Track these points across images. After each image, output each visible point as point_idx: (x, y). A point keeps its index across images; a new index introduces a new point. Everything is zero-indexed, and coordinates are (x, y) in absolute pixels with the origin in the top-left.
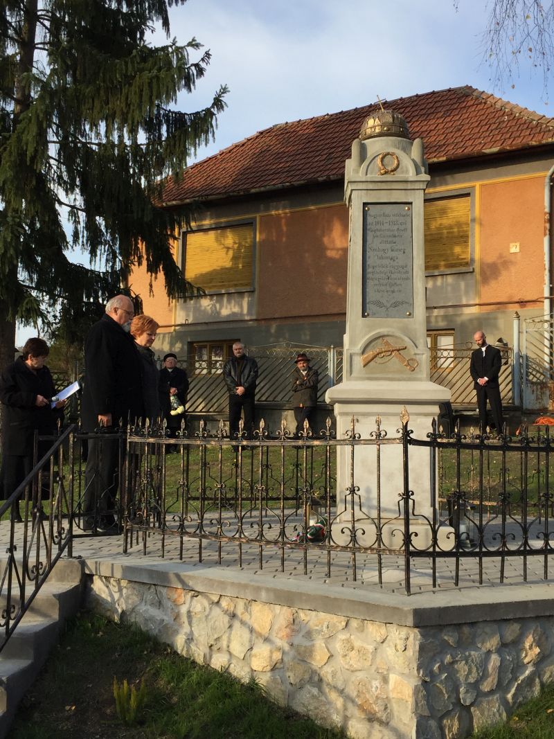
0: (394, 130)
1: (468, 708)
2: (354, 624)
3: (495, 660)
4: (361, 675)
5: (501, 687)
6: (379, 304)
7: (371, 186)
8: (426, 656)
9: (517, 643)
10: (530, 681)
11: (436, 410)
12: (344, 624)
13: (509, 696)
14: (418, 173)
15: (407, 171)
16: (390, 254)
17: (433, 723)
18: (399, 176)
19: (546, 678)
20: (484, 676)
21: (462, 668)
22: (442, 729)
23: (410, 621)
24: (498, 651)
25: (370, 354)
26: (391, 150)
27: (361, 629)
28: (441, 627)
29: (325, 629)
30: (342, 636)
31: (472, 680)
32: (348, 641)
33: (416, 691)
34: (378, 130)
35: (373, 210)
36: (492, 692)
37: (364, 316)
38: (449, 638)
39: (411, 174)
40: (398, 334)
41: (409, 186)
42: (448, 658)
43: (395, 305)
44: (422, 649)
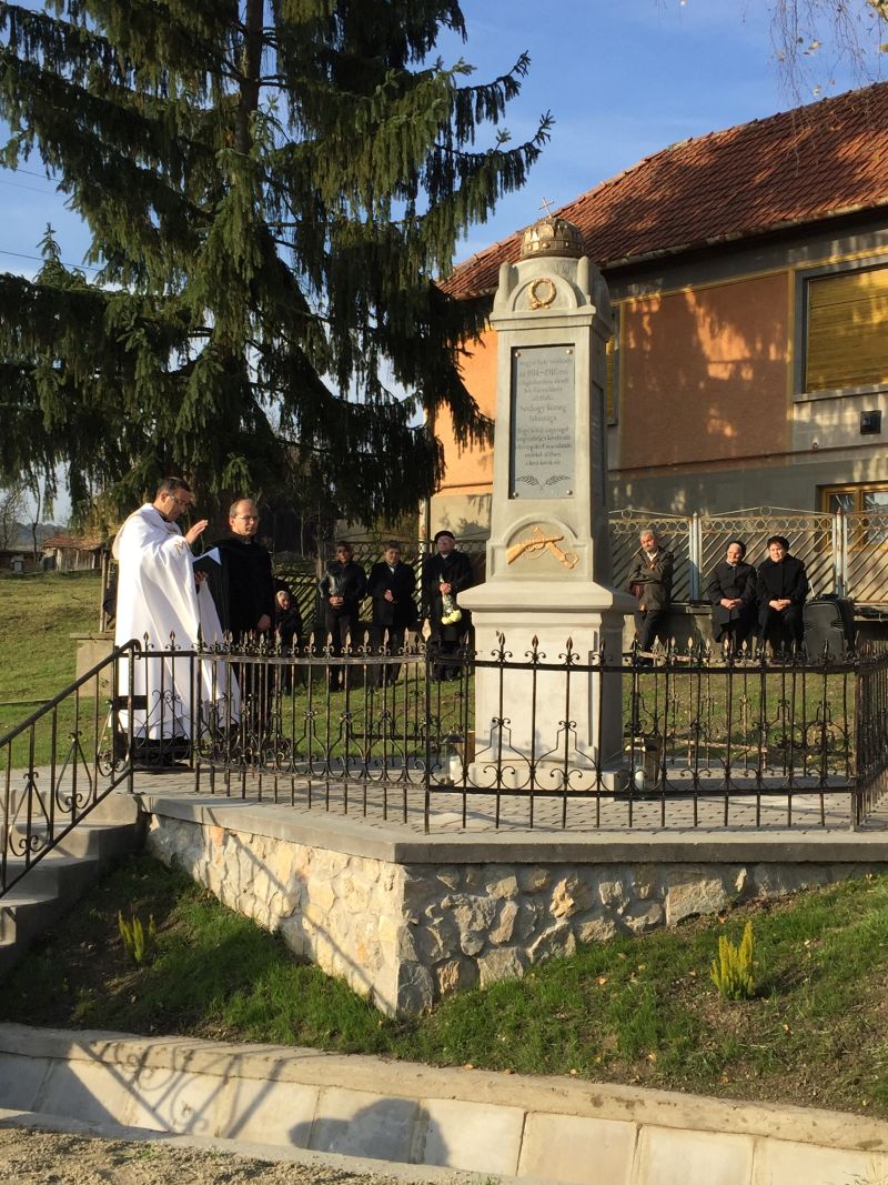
0: (555, 247)
1: (472, 959)
2: (355, 861)
3: (510, 909)
4: (358, 917)
5: (518, 938)
6: (531, 480)
7: (520, 325)
8: (414, 897)
9: (545, 893)
10: (561, 937)
11: (597, 619)
12: (346, 862)
13: (530, 951)
14: (580, 302)
15: (566, 304)
16: (546, 413)
17: (422, 971)
18: (555, 309)
19: (584, 935)
20: (495, 924)
21: (463, 916)
22: (435, 978)
23: (392, 858)
24: (514, 898)
25: (516, 548)
26: (545, 276)
27: (361, 868)
28: (439, 866)
29: (331, 868)
30: (344, 875)
31: (477, 927)
32: (349, 880)
33: (401, 932)
34: (536, 247)
35: (524, 356)
36: (505, 944)
37: (511, 497)
38: (446, 880)
39: (570, 306)
40: (553, 520)
41: (570, 322)
42: (445, 902)
43: (554, 480)
44: (409, 889)
